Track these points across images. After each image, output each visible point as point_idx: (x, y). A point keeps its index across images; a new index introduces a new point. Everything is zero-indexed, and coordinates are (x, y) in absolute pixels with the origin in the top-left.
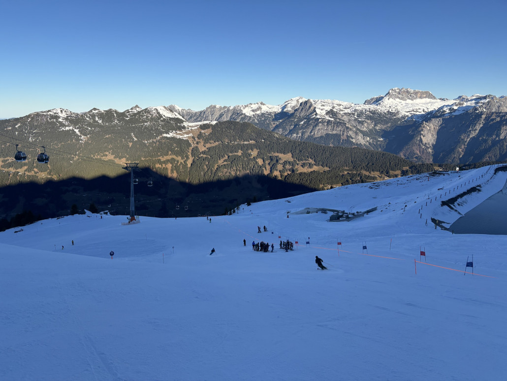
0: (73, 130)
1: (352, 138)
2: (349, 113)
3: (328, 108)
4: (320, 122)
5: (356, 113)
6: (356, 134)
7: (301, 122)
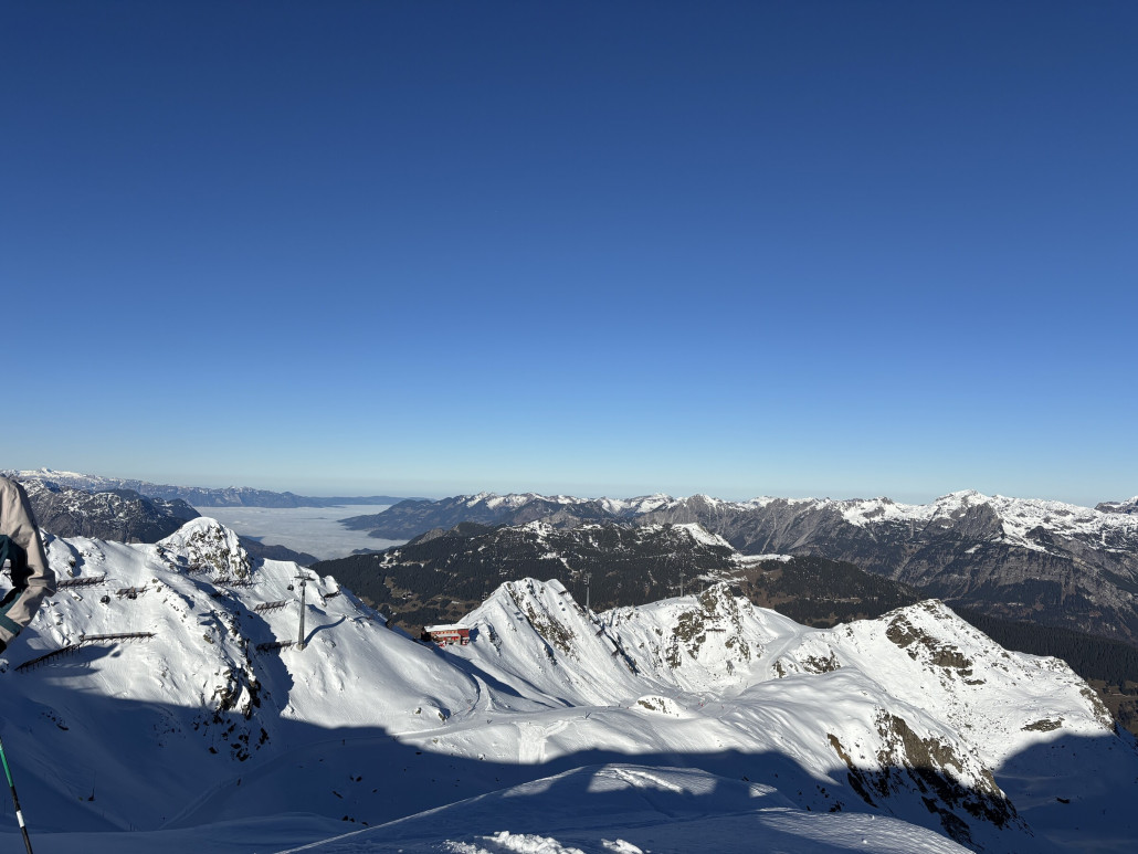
0: (559, 560)
1: (1089, 594)
2: (1085, 534)
3: (1033, 522)
4: (1012, 553)
5: (1104, 535)
6: (1099, 584)
7: (970, 548)
